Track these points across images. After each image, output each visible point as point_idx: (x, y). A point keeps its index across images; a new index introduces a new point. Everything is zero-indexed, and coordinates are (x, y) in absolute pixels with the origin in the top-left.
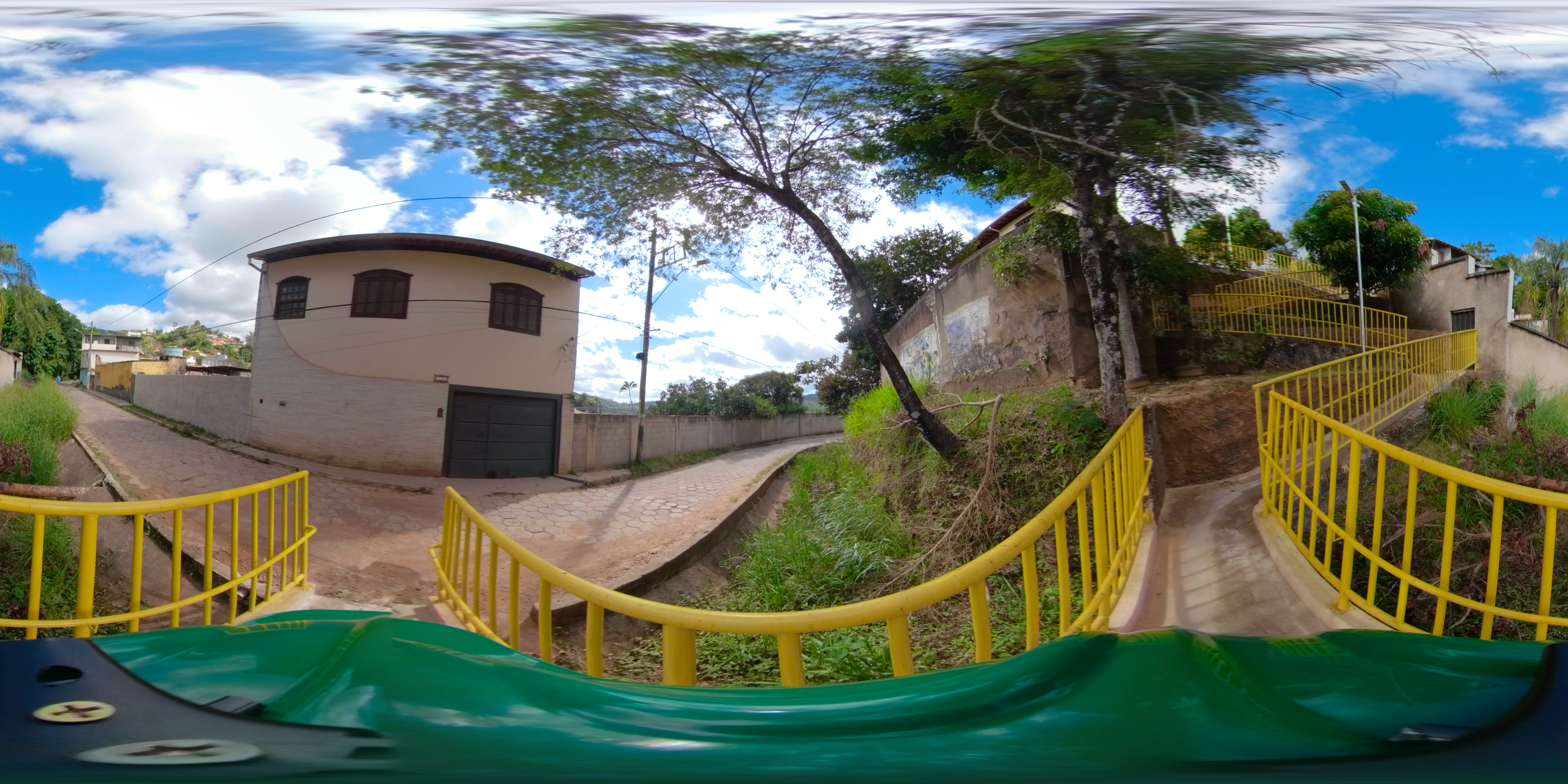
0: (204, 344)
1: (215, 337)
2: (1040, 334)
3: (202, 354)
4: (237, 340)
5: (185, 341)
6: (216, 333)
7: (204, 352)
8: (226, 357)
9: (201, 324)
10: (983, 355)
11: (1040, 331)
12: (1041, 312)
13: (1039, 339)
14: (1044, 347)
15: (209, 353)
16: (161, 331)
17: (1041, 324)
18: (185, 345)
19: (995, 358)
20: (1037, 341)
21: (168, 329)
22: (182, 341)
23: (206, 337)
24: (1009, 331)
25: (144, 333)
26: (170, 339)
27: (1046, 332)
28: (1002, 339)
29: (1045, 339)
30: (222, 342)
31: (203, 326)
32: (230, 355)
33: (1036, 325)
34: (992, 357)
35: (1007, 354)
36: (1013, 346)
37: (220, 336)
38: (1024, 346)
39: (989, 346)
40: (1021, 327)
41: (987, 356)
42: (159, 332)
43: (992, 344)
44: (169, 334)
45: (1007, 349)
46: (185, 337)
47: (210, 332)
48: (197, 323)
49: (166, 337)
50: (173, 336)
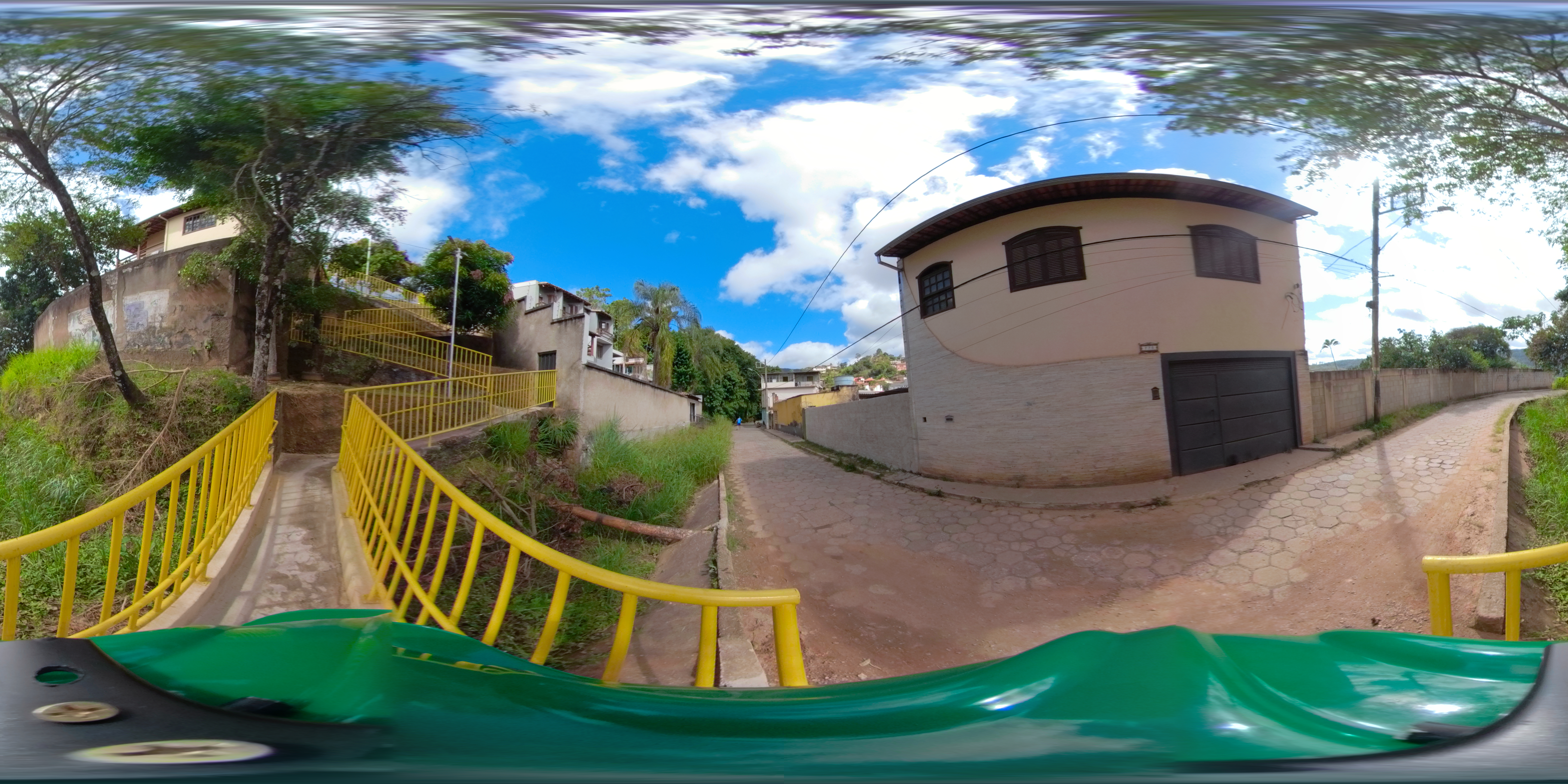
0: (889, 371)
1: (898, 362)
5: (869, 371)
6: (898, 358)
7: (890, 379)
9: (884, 352)
15: (895, 379)
16: (845, 364)
18: (870, 375)
21: (852, 362)
22: (867, 371)
23: (889, 363)
25: (829, 368)
26: (855, 371)
31: (885, 354)
42: (843, 365)
44: (853, 366)
46: (869, 367)
47: (893, 358)
48: (879, 351)
49: (851, 369)
50: (857, 368)
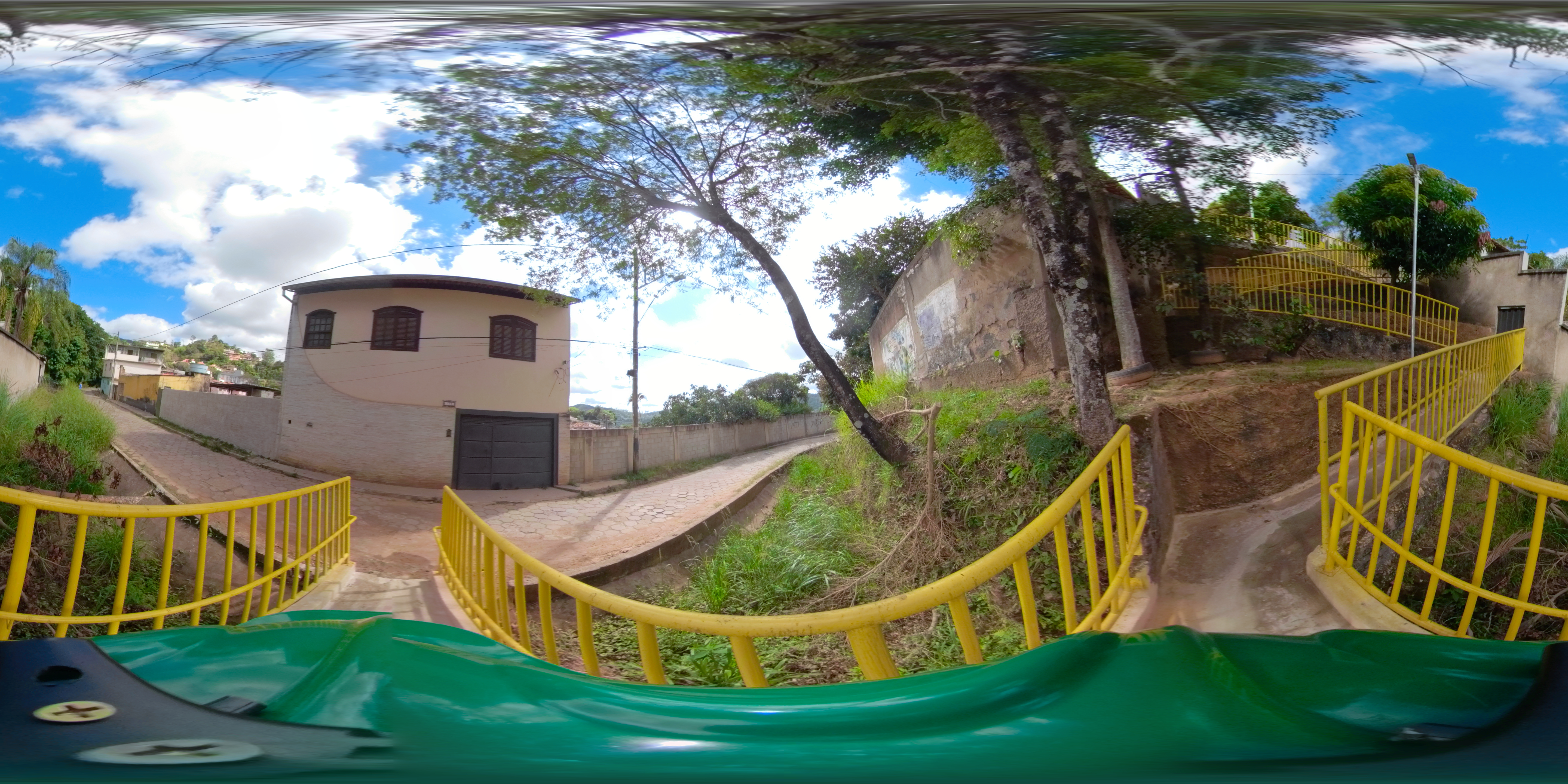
0: (221, 359)
1: (232, 352)
2: (1012, 317)
3: (218, 369)
4: (253, 356)
5: (202, 355)
6: (232, 348)
7: (221, 366)
8: (242, 373)
9: (219, 339)
10: (954, 346)
11: (1012, 313)
12: (1011, 290)
13: (1011, 323)
14: (1017, 332)
15: (225, 368)
16: (179, 343)
17: (1013, 305)
18: (202, 359)
19: (966, 349)
20: (1009, 325)
21: (186, 342)
22: (199, 355)
23: (222, 351)
24: (978, 317)
25: (162, 344)
26: (187, 352)
27: (1018, 314)
28: (972, 326)
29: (1017, 322)
30: (238, 358)
31: (220, 341)
32: (246, 370)
33: (1007, 306)
34: (963, 348)
35: (978, 344)
36: (984, 333)
37: (237, 351)
38: (996, 333)
39: (959, 336)
40: (991, 311)
41: (958, 347)
42: (176, 344)
43: (963, 333)
44: (186, 347)
45: (978, 338)
46: (202, 351)
47: (227, 347)
48: (215, 337)
49: (184, 350)
50: (190, 350)
